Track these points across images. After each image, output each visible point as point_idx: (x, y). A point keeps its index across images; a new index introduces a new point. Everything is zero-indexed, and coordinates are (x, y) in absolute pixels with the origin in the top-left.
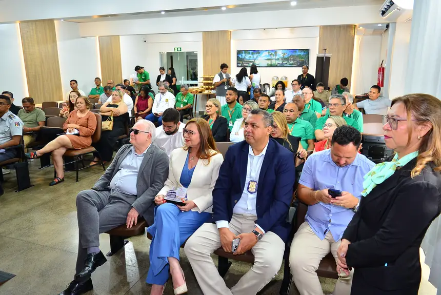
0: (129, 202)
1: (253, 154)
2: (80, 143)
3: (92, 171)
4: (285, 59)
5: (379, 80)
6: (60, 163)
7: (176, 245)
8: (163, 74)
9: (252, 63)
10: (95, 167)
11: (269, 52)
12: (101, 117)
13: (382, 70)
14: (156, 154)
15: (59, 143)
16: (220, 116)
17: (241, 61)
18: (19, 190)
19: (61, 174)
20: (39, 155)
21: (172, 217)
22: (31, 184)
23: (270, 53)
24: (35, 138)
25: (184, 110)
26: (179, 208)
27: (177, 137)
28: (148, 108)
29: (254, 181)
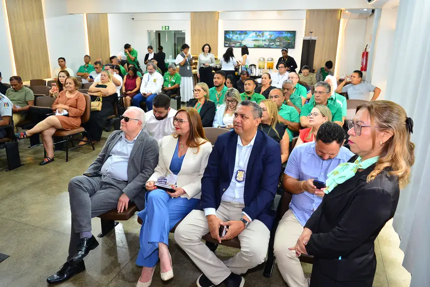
0: (120, 188)
1: (242, 145)
2: (69, 123)
3: (81, 151)
4: (271, 40)
5: (362, 64)
6: (50, 143)
7: (166, 230)
8: (151, 53)
9: (239, 44)
10: (84, 146)
11: (256, 33)
12: (90, 97)
13: (365, 55)
14: (146, 141)
15: (49, 124)
16: (208, 100)
17: (228, 41)
18: (10, 170)
19: (51, 154)
20: (29, 135)
21: (162, 203)
22: (21, 163)
23: (258, 34)
24: (24, 117)
25: (171, 90)
26: (169, 195)
27: (167, 122)
28: (136, 87)
29: (242, 171)
